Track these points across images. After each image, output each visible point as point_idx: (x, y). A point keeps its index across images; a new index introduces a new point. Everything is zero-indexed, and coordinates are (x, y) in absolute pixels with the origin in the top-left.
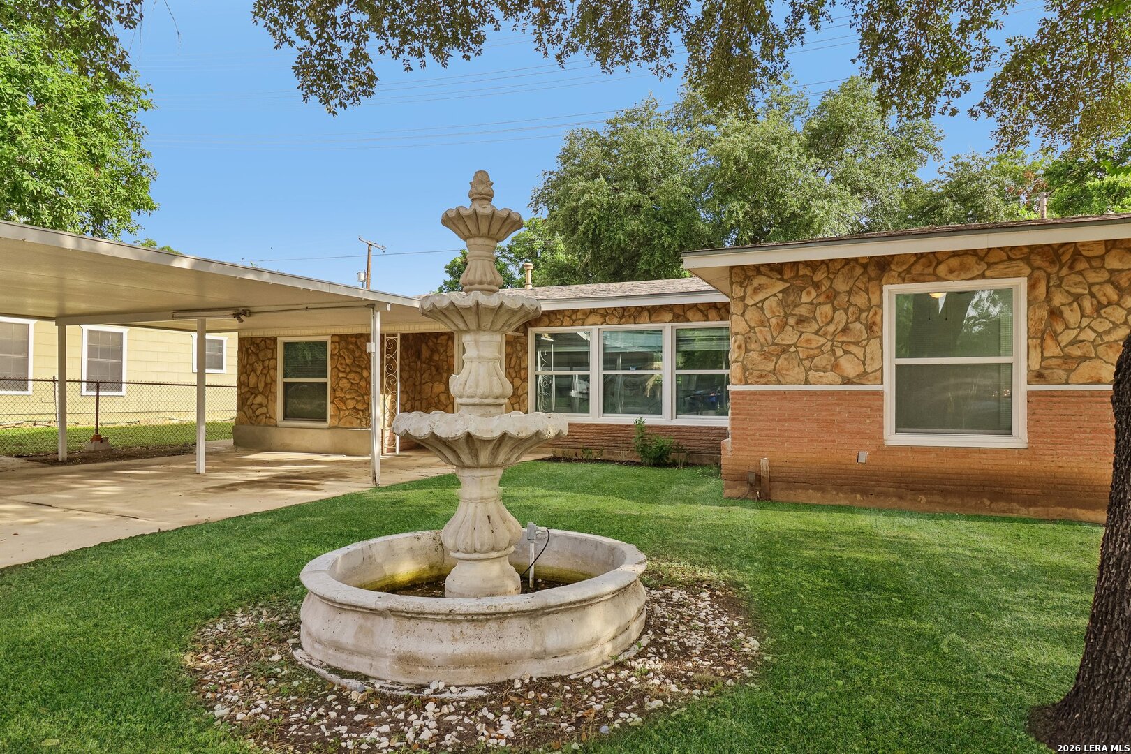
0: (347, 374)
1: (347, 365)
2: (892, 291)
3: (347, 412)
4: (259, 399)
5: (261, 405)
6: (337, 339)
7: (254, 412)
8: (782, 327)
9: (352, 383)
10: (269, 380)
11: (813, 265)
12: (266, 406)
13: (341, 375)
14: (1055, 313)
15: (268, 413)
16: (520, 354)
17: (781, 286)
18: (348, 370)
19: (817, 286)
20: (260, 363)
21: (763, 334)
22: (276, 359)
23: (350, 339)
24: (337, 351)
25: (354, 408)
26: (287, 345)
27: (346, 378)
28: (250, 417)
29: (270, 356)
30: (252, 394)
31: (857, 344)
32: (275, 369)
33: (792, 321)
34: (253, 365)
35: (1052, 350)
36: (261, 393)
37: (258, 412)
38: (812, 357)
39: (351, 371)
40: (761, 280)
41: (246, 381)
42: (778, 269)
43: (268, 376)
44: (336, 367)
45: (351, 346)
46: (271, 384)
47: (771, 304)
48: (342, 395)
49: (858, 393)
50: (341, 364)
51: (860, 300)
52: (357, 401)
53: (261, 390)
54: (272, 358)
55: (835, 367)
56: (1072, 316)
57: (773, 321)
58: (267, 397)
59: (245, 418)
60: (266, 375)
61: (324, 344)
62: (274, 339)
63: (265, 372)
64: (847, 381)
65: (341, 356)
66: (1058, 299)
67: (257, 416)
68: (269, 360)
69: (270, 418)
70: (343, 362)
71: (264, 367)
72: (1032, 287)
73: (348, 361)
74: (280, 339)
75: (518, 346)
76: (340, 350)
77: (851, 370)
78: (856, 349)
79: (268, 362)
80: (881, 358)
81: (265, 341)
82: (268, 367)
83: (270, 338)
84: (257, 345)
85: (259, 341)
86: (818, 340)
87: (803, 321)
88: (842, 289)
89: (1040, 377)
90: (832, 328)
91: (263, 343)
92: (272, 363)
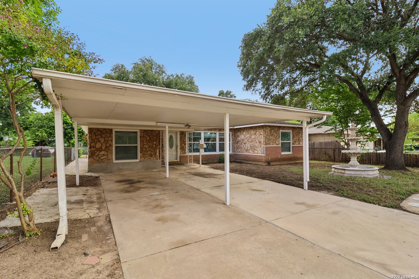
0: (147, 143)
1: (147, 140)
2: (281, 131)
3: (147, 155)
4: (103, 153)
5: (104, 155)
6: (143, 131)
7: (100, 158)
8: (270, 136)
9: (149, 146)
10: (108, 145)
11: (273, 126)
12: (107, 155)
13: (145, 143)
14: (294, 136)
15: (107, 158)
17: (270, 129)
18: (148, 141)
19: (274, 129)
20: (103, 138)
21: (268, 137)
22: (112, 137)
23: (148, 132)
24: (143, 135)
25: (150, 154)
26: (116, 132)
28: (98, 160)
30: (98, 151)
31: (278, 139)
32: (112, 141)
33: (271, 135)
34: (98, 139)
35: (294, 141)
36: (104, 150)
37: (102, 158)
38: (273, 141)
39: (149, 142)
40: (267, 128)
41: (94, 146)
42: (269, 126)
43: (108, 144)
44: (142, 140)
45: (149, 134)
46: (109, 147)
47: (269, 132)
48: (145, 150)
49: (278, 146)
50: (145, 140)
51: (278, 132)
52: (152, 152)
53: (103, 149)
54: (110, 137)
55: (276, 143)
56: (295, 136)
57: (269, 135)
58: (107, 152)
59: (94, 161)
60: (106, 143)
61: (136, 133)
62: (111, 130)
63: (106, 142)
64: (277, 145)
65: (144, 137)
66: (294, 134)
67: (102, 160)
68: (109, 137)
69: (109, 160)
70: (146, 139)
71: (105, 140)
72: (292, 132)
74: (113, 130)
75: (183, 135)
76: (144, 135)
77: (277, 143)
78: (277, 140)
79: (107, 138)
80: (280, 141)
81: (105, 130)
82: (108, 140)
83: (108, 129)
84: (101, 131)
85: (102, 130)
86: (274, 138)
87: (272, 135)
88: (276, 130)
89: (293, 144)
90: (276, 136)
91: (104, 131)
92: (110, 138)
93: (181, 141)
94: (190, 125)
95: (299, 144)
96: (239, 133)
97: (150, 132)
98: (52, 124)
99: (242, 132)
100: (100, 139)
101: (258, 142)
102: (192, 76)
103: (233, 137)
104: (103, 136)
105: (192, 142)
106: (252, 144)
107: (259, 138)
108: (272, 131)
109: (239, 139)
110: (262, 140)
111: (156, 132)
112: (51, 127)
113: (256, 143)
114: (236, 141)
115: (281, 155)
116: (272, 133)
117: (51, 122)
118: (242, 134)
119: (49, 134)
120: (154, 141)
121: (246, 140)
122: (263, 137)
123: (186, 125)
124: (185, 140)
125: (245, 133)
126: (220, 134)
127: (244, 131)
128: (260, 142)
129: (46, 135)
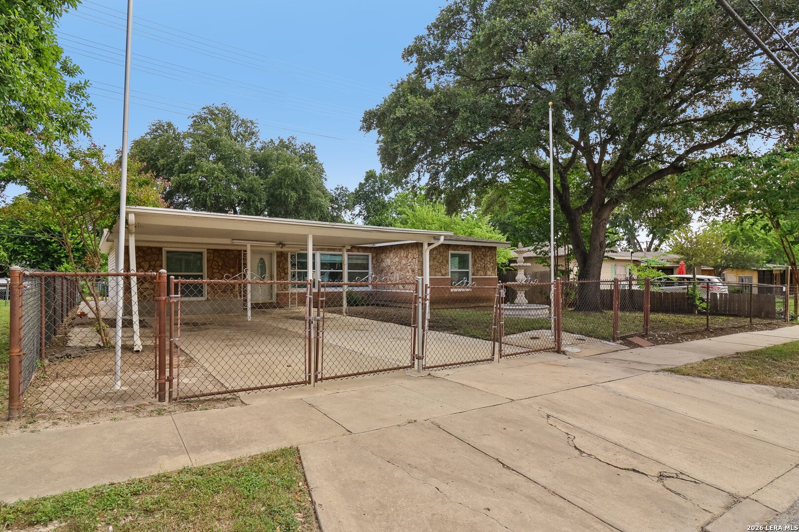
0: (219, 270)
1: (219, 265)
2: (451, 252)
3: (220, 291)
4: (146, 285)
5: (148, 289)
6: (212, 252)
7: (142, 293)
12: (153, 289)
13: (215, 270)
14: (475, 260)
15: (154, 293)
16: (284, 262)
18: (220, 268)
19: (437, 250)
20: (148, 263)
22: (162, 261)
23: (221, 252)
24: (212, 258)
25: (225, 288)
26: (168, 252)
27: (219, 272)
29: (156, 259)
30: (140, 282)
31: (444, 265)
32: (161, 266)
35: (475, 268)
36: (148, 281)
37: (145, 294)
38: (436, 269)
39: (222, 269)
44: (211, 266)
45: (222, 256)
49: (445, 278)
50: (215, 265)
53: (147, 279)
54: (158, 260)
55: (440, 272)
56: (477, 261)
58: (154, 284)
61: (201, 253)
62: (160, 249)
63: (151, 268)
65: (214, 261)
66: (476, 257)
67: (145, 296)
68: (156, 261)
70: (217, 264)
71: (150, 266)
72: (472, 254)
73: (220, 264)
74: (164, 249)
75: (283, 258)
76: (214, 257)
77: (443, 272)
78: (444, 267)
79: (154, 263)
80: (448, 269)
81: (151, 250)
82: (154, 265)
83: (156, 248)
84: (144, 251)
85: (145, 249)
86: (437, 264)
87: (434, 259)
88: (442, 251)
89: (473, 275)
90: (440, 261)
91: (149, 251)
92: (158, 263)
93: (279, 267)
94: (284, 243)
95: (485, 275)
96: (383, 256)
97: (224, 252)
98: (18, 233)
99: (388, 253)
100: (143, 263)
101: (410, 271)
102: (312, 144)
103: (375, 263)
104: (148, 258)
105: (297, 270)
106: (402, 273)
107: (412, 263)
108: (434, 253)
109: (384, 265)
110: (416, 267)
111: (234, 253)
112: (16, 239)
113: (408, 272)
114: (380, 269)
115: (451, 293)
116: (434, 256)
117: (17, 228)
118: (388, 257)
119: (11, 252)
120: (230, 268)
121: (394, 268)
122: (417, 262)
123: (278, 242)
124: (286, 267)
125: (392, 255)
126: (350, 257)
127: (391, 251)
128: (413, 271)
129: (5, 255)
